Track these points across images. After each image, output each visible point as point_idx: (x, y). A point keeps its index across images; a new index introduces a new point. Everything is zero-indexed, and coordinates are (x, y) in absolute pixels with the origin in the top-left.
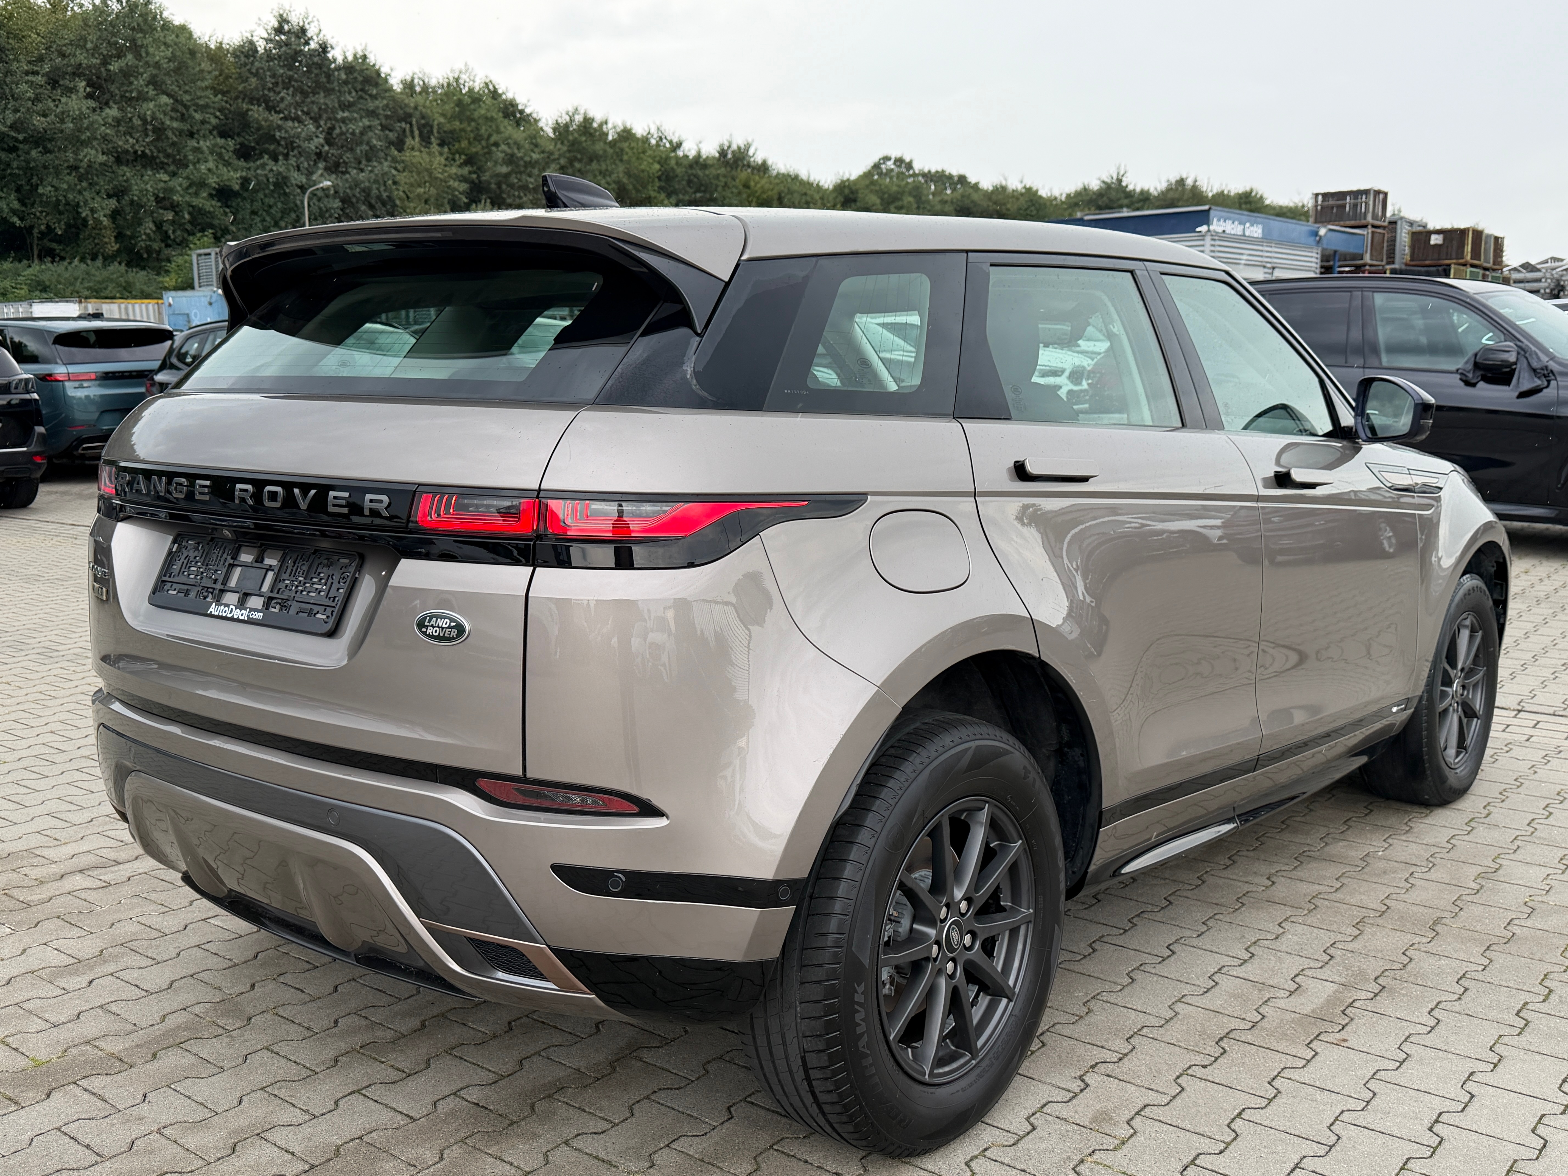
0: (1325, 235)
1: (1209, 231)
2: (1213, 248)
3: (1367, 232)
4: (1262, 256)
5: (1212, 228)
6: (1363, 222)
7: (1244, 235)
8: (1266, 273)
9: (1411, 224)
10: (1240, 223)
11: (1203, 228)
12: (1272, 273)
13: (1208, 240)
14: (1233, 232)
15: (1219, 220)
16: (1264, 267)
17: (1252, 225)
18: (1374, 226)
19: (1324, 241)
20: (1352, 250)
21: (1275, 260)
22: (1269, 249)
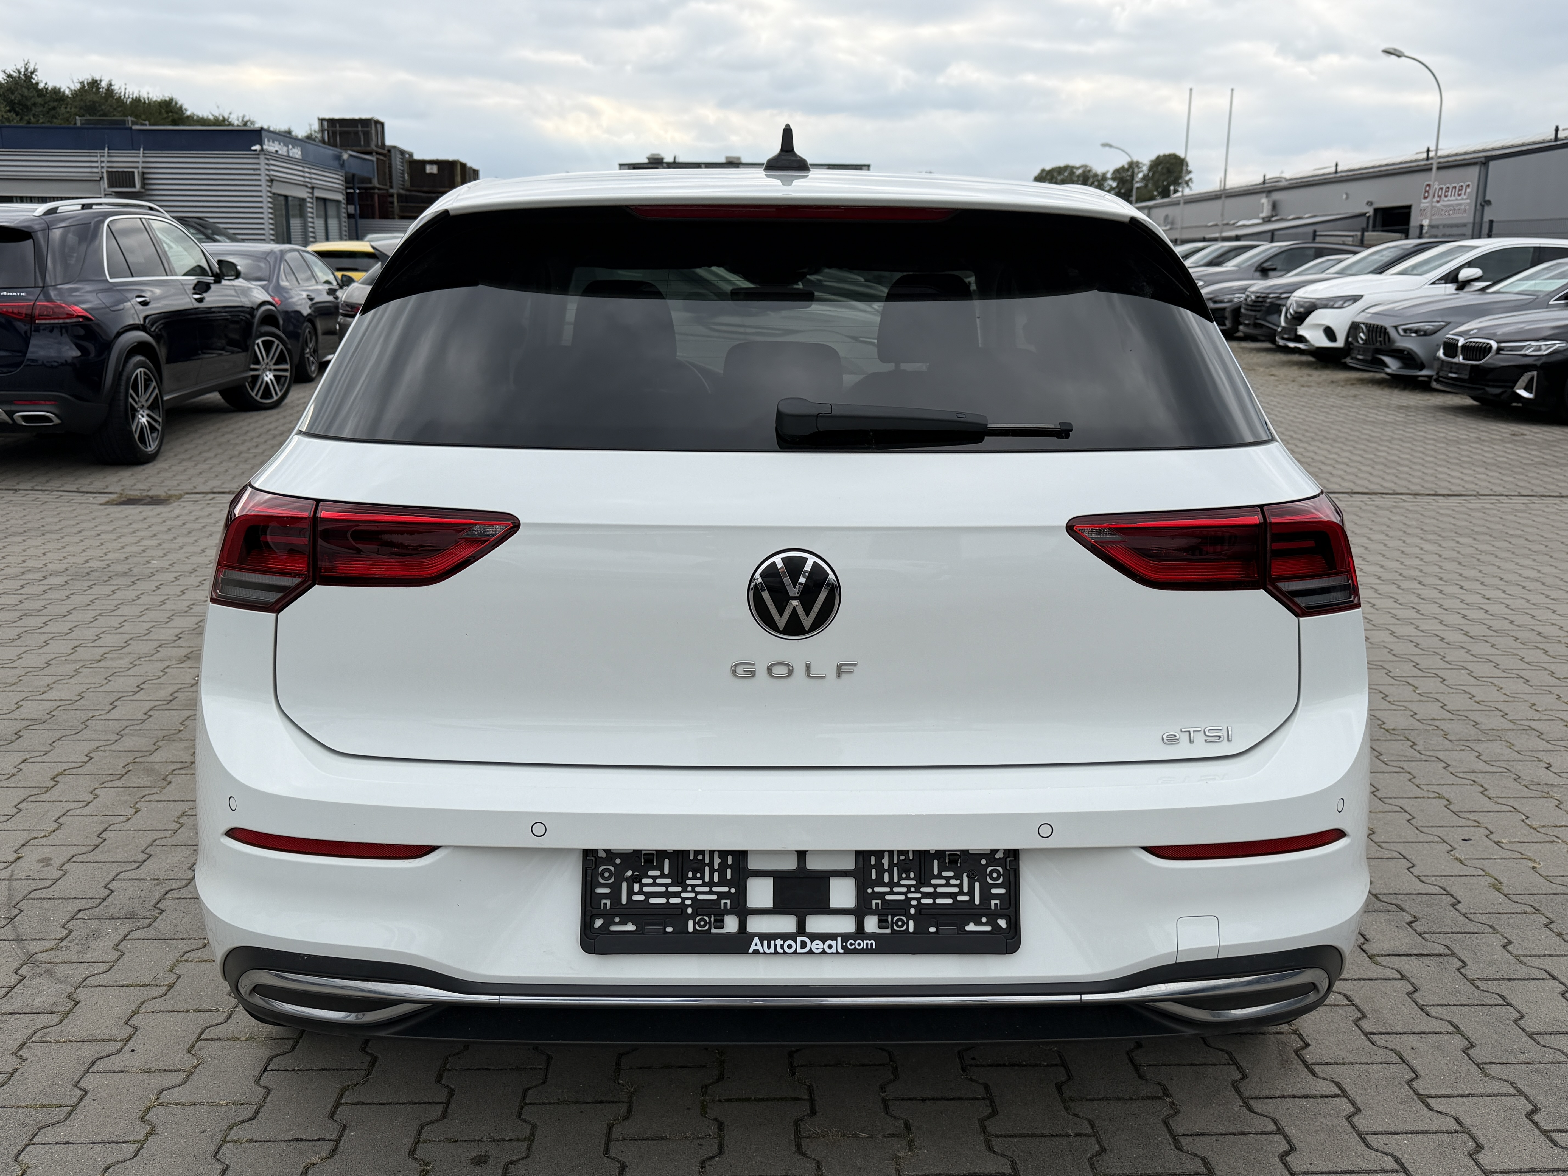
0: (348, 159)
1: (262, 150)
2: (267, 167)
3: (373, 158)
4: (303, 177)
5: (265, 147)
6: (368, 149)
7: (289, 156)
8: (308, 192)
9: (402, 152)
10: (285, 145)
11: (257, 147)
12: (312, 193)
13: (262, 160)
14: (280, 152)
15: (269, 141)
16: (307, 186)
17: (293, 147)
18: (377, 153)
19: (346, 164)
20: (365, 174)
21: (314, 181)
22: (307, 170)
